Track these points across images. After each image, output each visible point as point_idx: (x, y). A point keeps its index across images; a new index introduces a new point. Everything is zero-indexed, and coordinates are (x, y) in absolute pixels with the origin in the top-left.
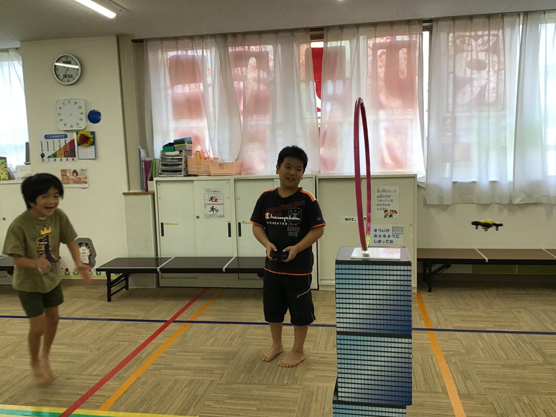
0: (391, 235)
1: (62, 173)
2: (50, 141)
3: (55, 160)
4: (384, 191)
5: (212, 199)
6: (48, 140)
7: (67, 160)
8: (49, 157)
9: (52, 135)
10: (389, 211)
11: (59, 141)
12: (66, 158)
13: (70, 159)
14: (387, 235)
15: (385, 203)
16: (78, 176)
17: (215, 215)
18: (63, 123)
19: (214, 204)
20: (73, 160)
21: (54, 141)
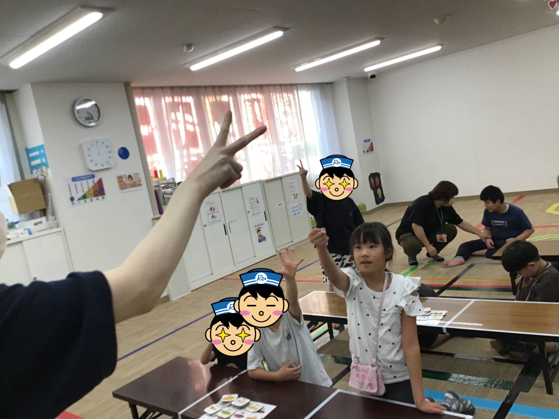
3: (85, 202)
4: (291, 183)
5: (211, 209)
6: (76, 183)
7: (97, 199)
8: (79, 199)
9: (79, 177)
10: (295, 195)
11: (87, 182)
13: (100, 197)
14: (297, 209)
15: (293, 190)
17: (215, 221)
18: (93, 163)
19: (214, 213)
20: (103, 198)
21: (81, 182)
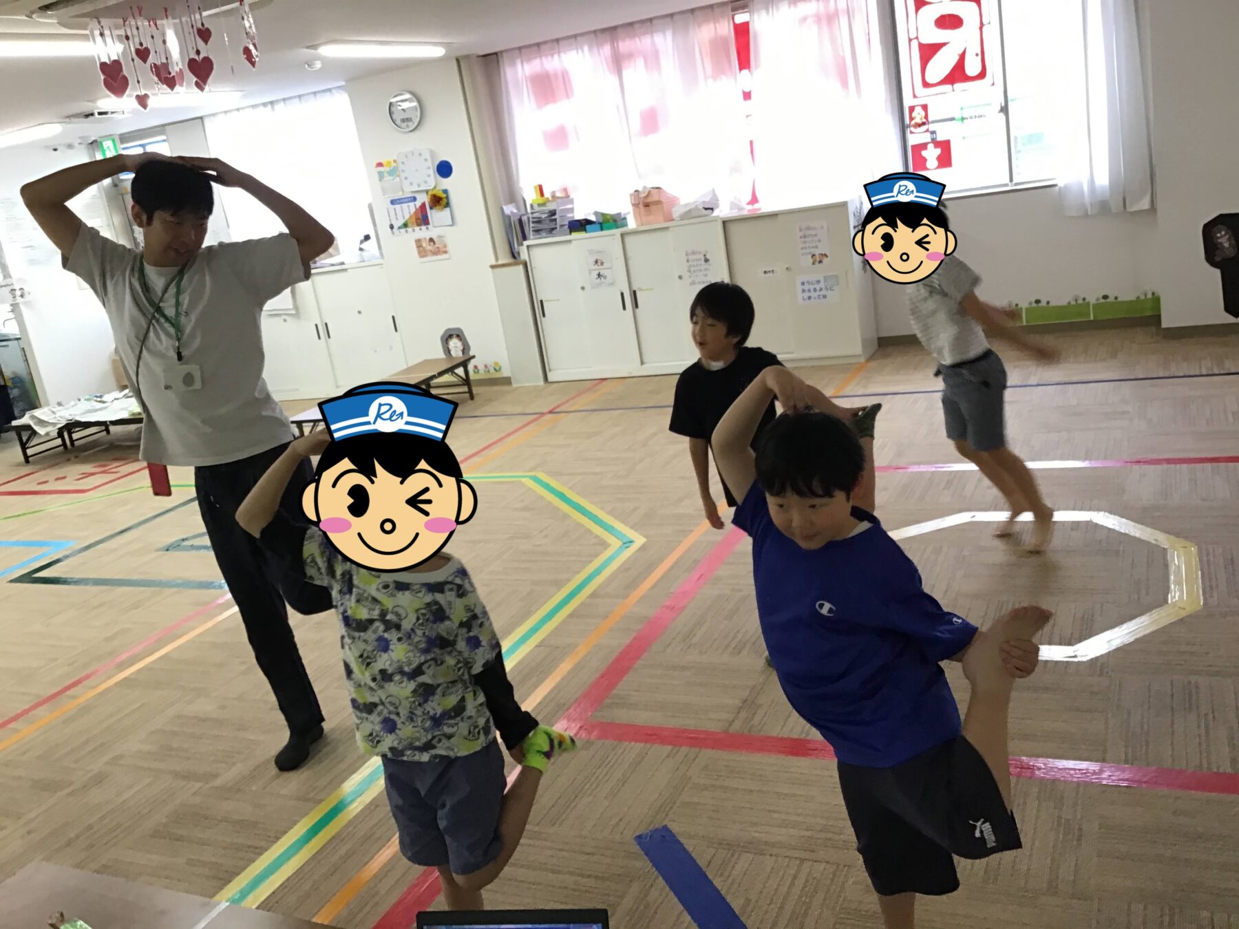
0: (823, 287)
1: (416, 245)
2: (398, 207)
3: (407, 231)
4: (808, 228)
5: (596, 262)
6: (395, 206)
7: (421, 229)
8: (399, 228)
9: (399, 199)
10: (817, 256)
11: (408, 206)
12: (418, 228)
13: (424, 227)
14: (818, 289)
15: (812, 245)
16: (436, 246)
17: (603, 283)
18: (409, 182)
19: (600, 269)
20: (427, 228)
21: (401, 206)
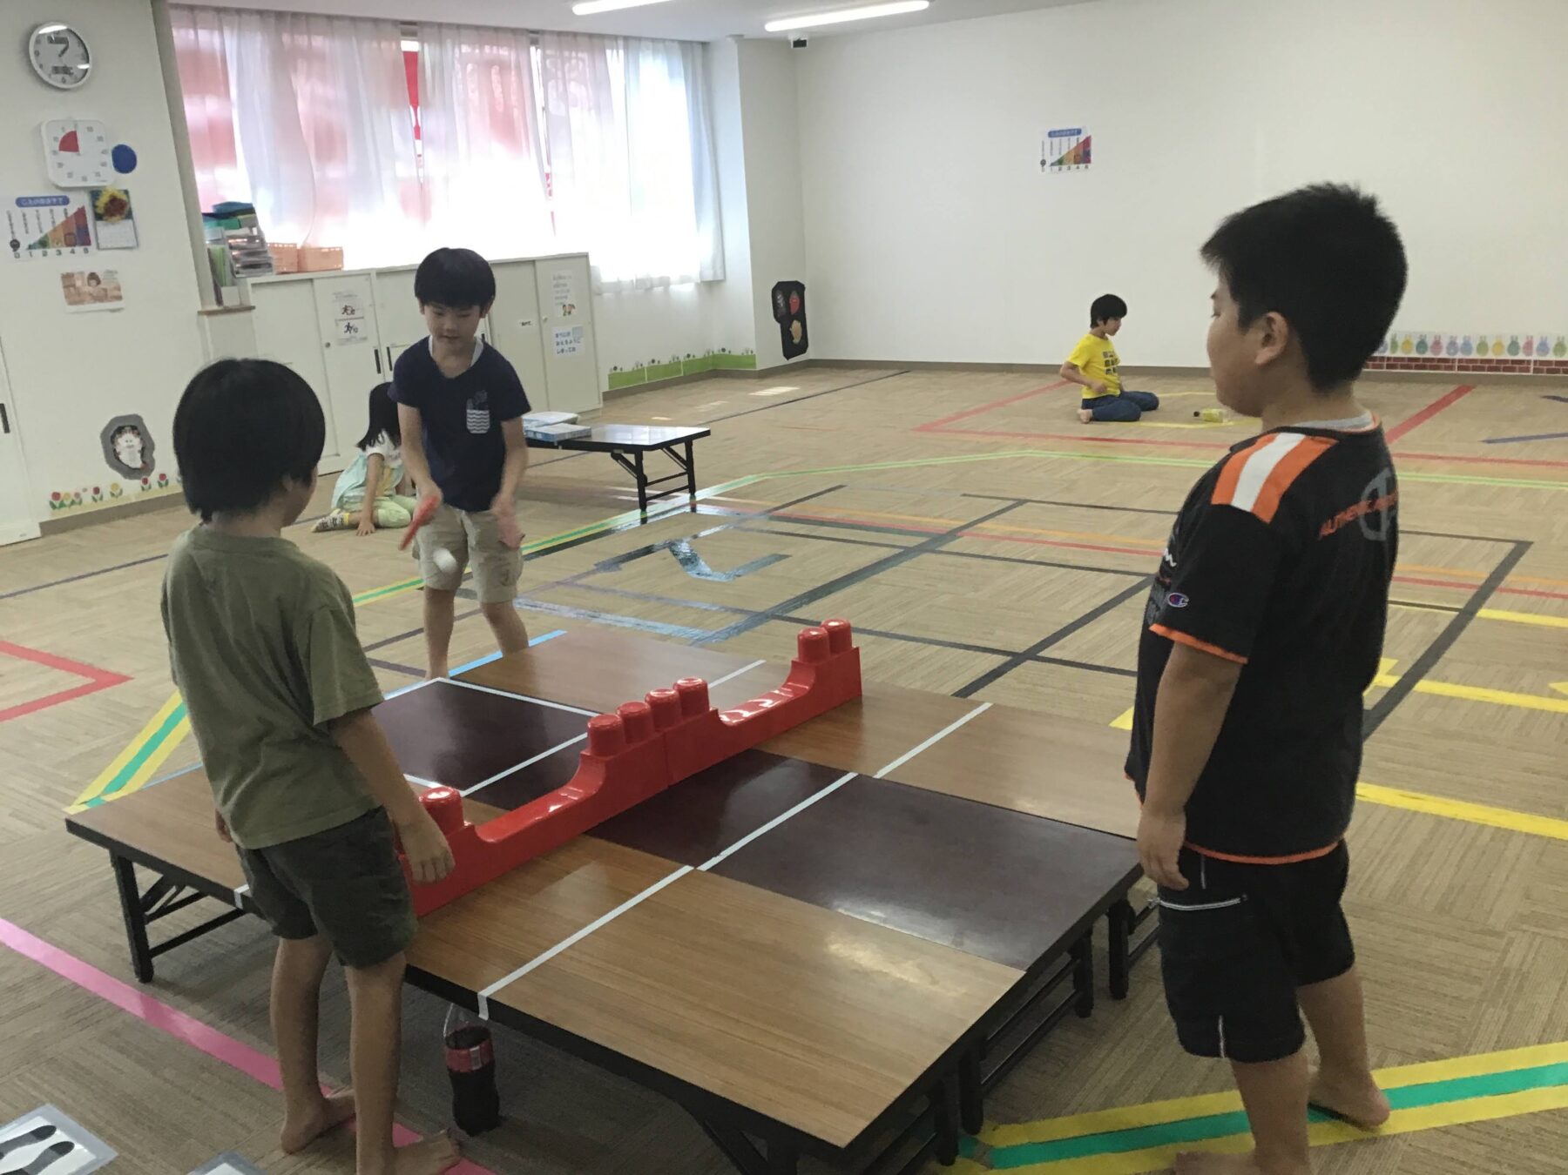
0: (572, 339)
1: (64, 283)
2: (30, 211)
3: (45, 254)
4: (560, 277)
5: (346, 309)
6: (25, 210)
7: (73, 252)
8: (30, 247)
9: (33, 199)
10: (567, 306)
11: (51, 211)
12: (70, 249)
13: (79, 249)
14: (569, 341)
15: (564, 295)
16: (102, 286)
17: (355, 337)
18: (65, 171)
19: (351, 319)
20: (86, 251)
21: (37, 211)
